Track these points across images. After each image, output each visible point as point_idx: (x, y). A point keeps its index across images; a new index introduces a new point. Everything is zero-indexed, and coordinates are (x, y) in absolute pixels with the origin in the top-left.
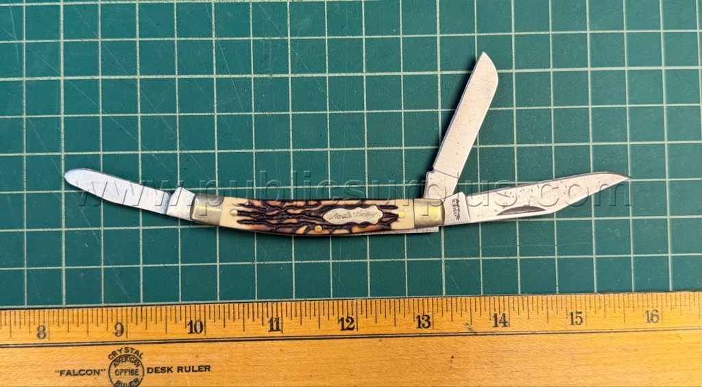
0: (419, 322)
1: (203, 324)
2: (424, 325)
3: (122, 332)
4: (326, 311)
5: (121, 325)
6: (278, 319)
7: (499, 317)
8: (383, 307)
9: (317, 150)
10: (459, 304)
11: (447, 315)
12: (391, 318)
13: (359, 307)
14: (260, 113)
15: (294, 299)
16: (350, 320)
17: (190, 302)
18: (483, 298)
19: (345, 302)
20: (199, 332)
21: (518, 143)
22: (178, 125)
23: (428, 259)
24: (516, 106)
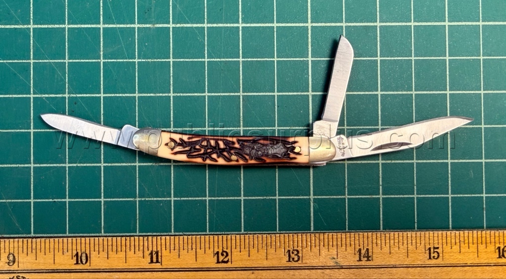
0: (289, 256)
1: (88, 256)
2: (293, 259)
3: (14, 262)
4: (203, 245)
5: (13, 255)
6: (157, 253)
7: (363, 252)
8: (256, 242)
9: (196, 94)
10: (326, 240)
11: (316, 250)
12: (263, 253)
13: (234, 242)
14: (143, 60)
15: (173, 233)
16: (225, 254)
17: (76, 235)
18: (348, 235)
19: (220, 237)
20: (84, 263)
21: (381, 91)
22: (67, 70)
23: (298, 197)
24: (380, 57)
